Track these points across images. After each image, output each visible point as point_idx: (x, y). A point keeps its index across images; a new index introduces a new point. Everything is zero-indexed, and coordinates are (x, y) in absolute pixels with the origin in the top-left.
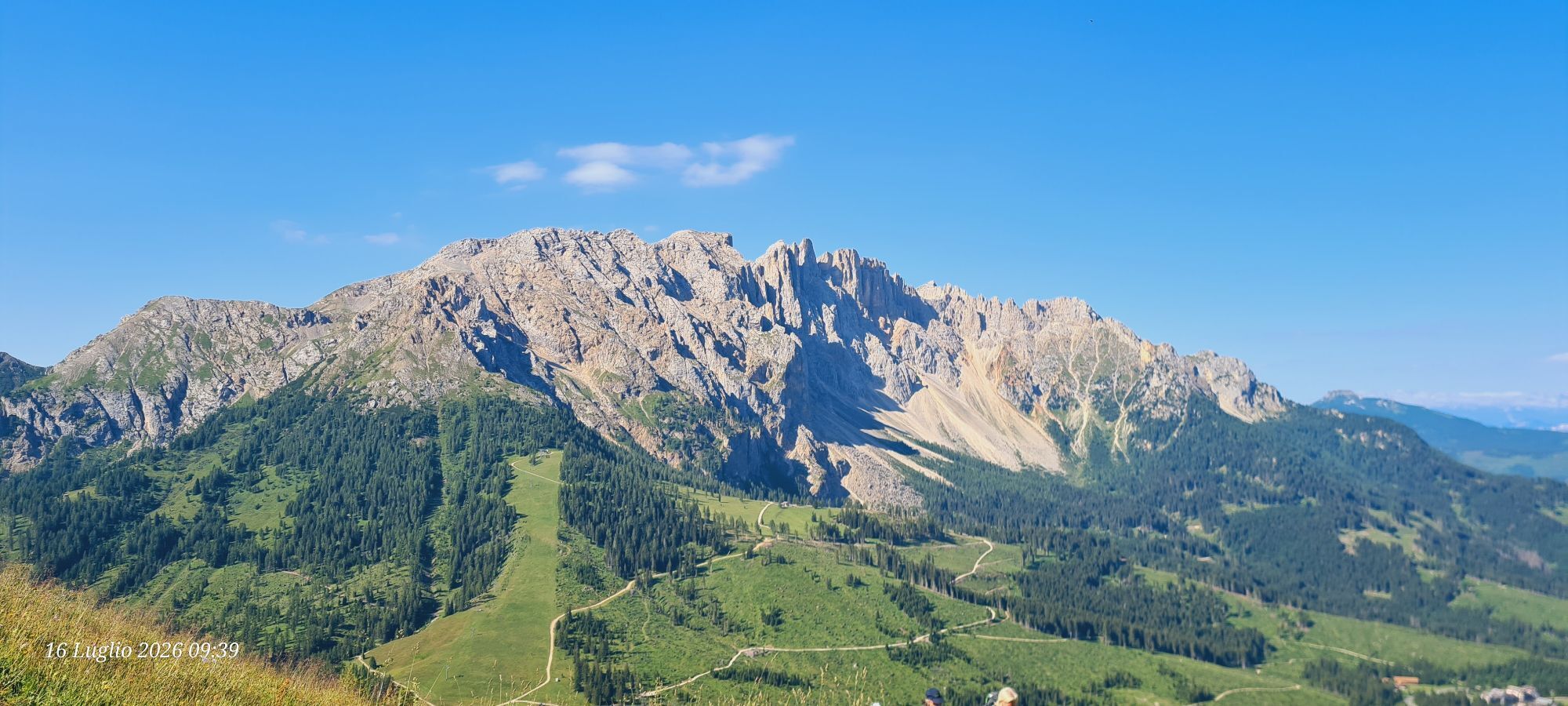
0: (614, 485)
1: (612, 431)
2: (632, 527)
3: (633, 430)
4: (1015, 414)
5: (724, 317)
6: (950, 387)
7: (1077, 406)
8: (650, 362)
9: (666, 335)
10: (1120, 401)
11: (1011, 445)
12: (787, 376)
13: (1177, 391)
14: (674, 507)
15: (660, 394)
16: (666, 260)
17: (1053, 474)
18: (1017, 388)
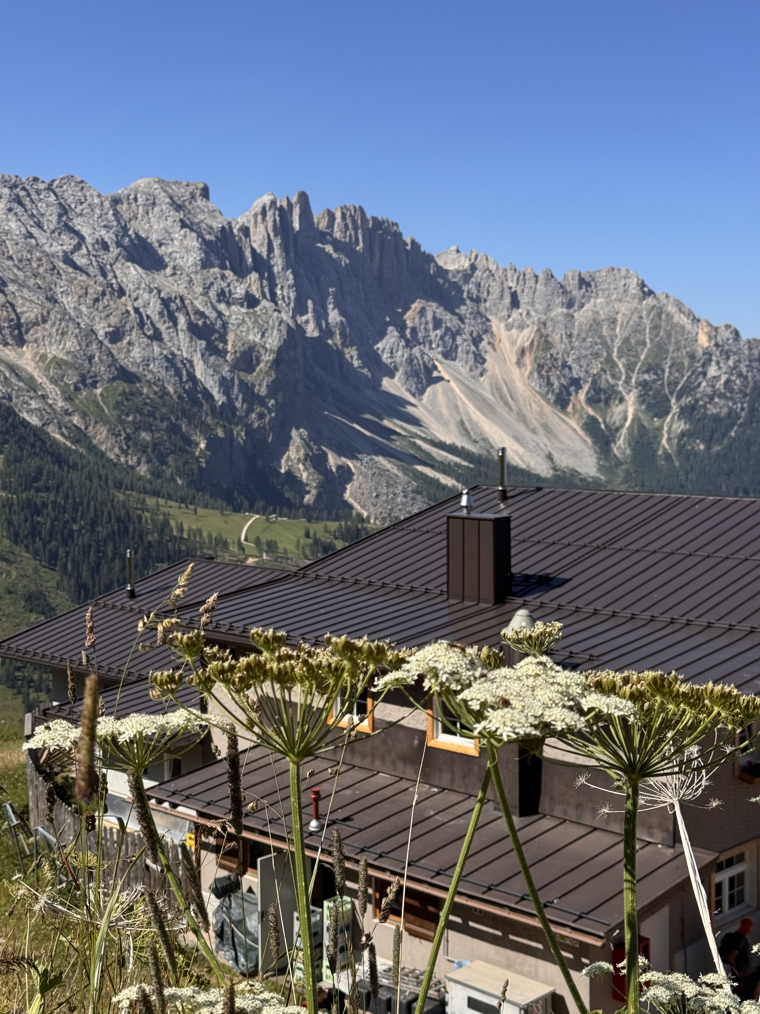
0: (66, 497)
1: (64, 430)
2: (90, 546)
3: (91, 428)
4: (548, 409)
5: (199, 290)
6: (473, 377)
7: (622, 400)
8: (109, 346)
9: (128, 312)
10: (671, 393)
11: (542, 446)
12: (277, 364)
13: (738, 382)
14: (140, 521)
15: (122, 386)
16: (126, 216)
17: (590, 480)
18: (552, 378)
